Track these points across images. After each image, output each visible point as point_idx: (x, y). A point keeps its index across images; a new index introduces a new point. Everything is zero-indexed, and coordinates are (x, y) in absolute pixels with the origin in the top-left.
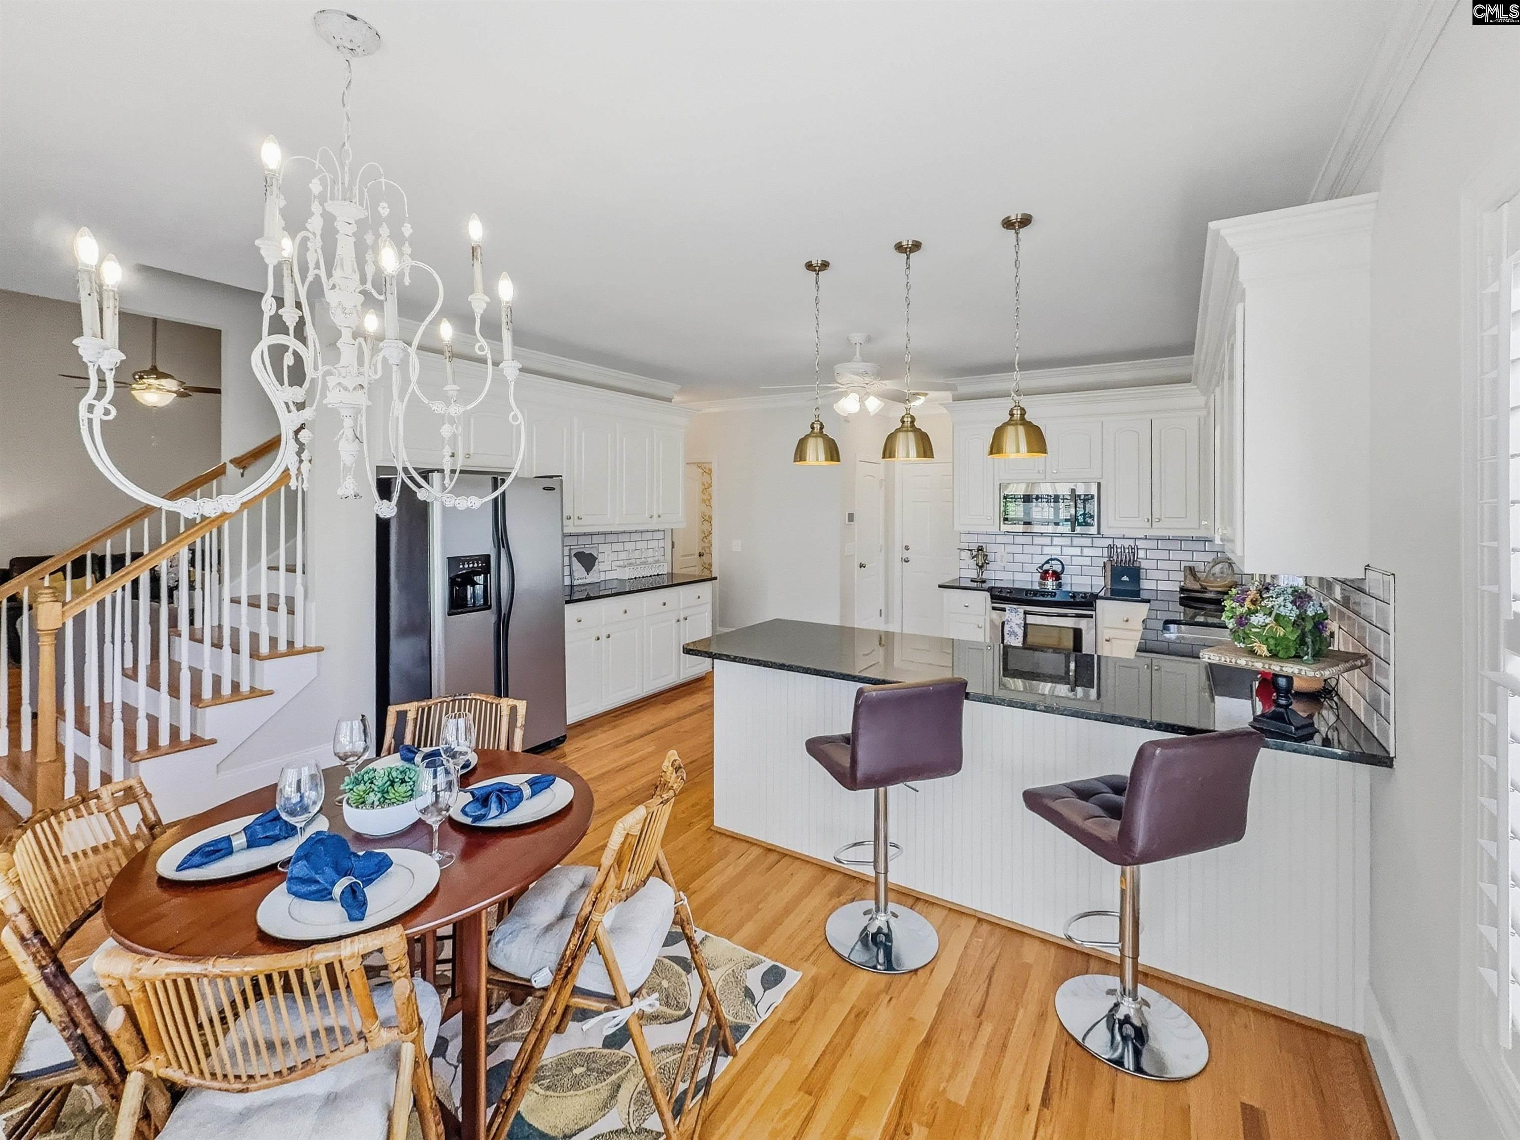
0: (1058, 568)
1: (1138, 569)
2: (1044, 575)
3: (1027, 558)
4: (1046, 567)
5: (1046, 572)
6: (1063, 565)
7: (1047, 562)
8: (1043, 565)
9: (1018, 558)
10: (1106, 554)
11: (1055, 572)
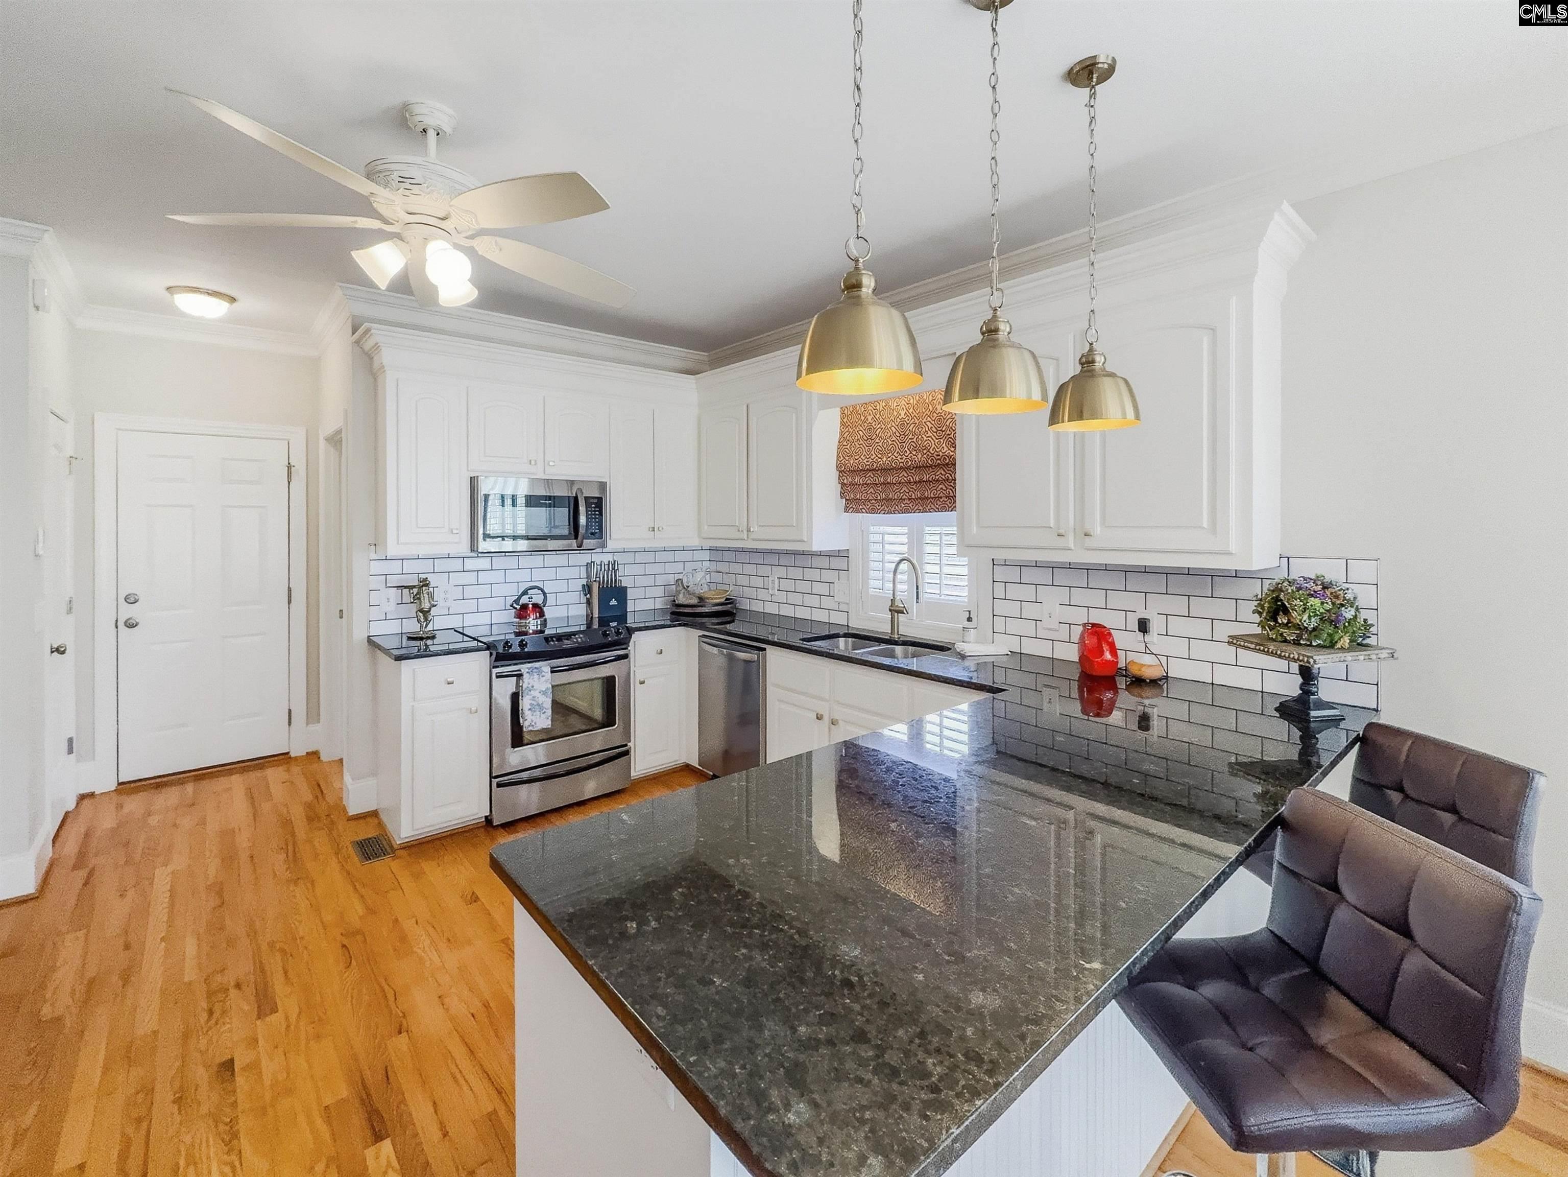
0: (538, 599)
1: (624, 590)
2: (522, 612)
3: (484, 591)
4: (524, 600)
5: (524, 607)
6: (545, 594)
7: (525, 593)
8: (520, 597)
9: (470, 592)
10: (584, 575)
11: (536, 606)
